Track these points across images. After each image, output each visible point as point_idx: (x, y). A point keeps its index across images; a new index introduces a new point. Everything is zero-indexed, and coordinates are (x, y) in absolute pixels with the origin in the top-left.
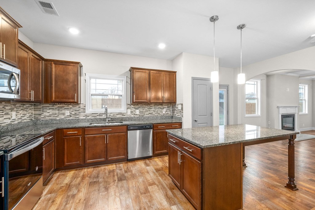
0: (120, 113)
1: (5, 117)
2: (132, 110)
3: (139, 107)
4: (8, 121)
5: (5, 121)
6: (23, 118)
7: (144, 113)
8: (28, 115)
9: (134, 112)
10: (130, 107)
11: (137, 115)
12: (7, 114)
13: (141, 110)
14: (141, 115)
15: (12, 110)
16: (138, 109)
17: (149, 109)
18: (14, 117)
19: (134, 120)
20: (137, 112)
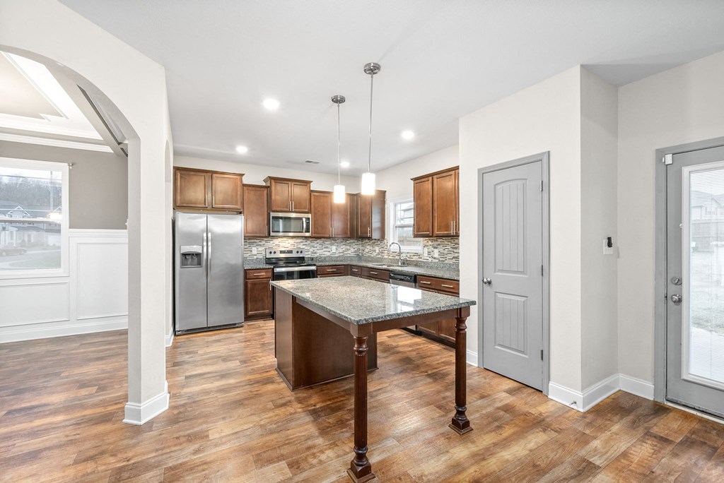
0: (416, 254)
1: (324, 250)
2: (430, 250)
3: (439, 245)
4: (328, 254)
5: (324, 253)
6: (345, 253)
7: (445, 256)
8: (353, 250)
9: (432, 253)
10: (427, 244)
11: (435, 258)
12: (327, 248)
13: (442, 250)
14: (441, 259)
15: (332, 245)
16: (436, 248)
17: (453, 248)
18: (334, 250)
19: (431, 268)
20: (436, 253)
